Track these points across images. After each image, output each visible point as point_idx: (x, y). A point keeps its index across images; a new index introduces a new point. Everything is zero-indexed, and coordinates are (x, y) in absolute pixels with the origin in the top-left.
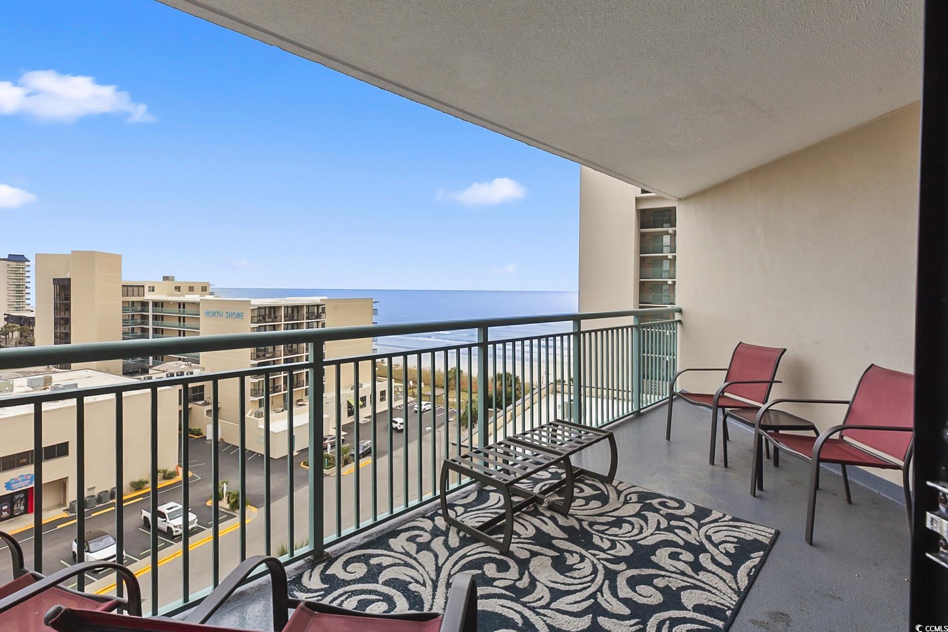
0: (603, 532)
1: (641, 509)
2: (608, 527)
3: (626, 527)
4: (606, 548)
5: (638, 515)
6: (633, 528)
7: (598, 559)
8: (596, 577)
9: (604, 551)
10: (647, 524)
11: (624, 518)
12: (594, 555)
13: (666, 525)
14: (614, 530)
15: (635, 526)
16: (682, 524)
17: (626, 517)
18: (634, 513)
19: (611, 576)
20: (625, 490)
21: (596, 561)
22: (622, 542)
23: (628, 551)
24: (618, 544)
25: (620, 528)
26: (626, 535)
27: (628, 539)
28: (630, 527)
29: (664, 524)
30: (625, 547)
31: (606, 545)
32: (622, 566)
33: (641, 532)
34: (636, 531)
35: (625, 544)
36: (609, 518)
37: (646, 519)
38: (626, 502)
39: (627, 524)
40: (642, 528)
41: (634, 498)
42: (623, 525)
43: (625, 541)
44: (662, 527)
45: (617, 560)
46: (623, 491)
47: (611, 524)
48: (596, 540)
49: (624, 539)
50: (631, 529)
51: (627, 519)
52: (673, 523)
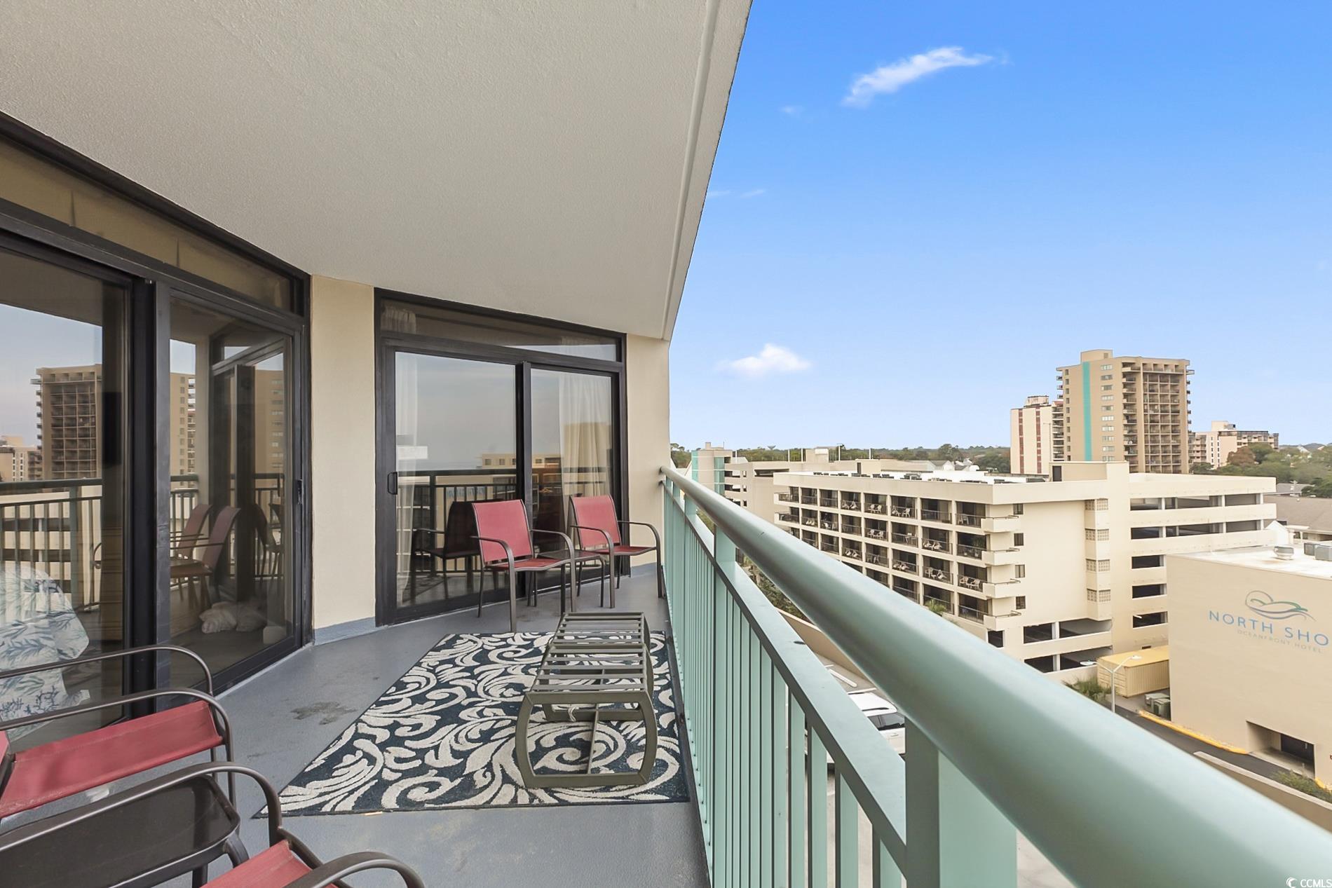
0: (498, 721)
1: (463, 765)
2: (495, 727)
3: (475, 735)
4: (486, 709)
5: (465, 755)
6: (466, 736)
7: (488, 700)
8: (484, 690)
9: (487, 707)
10: (451, 747)
11: (482, 743)
12: (493, 701)
13: (427, 756)
14: (486, 727)
15: (465, 739)
16: (404, 766)
17: (481, 746)
18: (471, 756)
19: (470, 693)
20: (500, 789)
21: (489, 698)
22: (473, 719)
23: (463, 715)
24: (477, 716)
25: (481, 732)
26: (472, 727)
27: (467, 724)
28: (471, 736)
29: (430, 758)
30: (469, 716)
31: (487, 712)
32: (465, 703)
33: (456, 736)
34: (462, 734)
35: (469, 719)
36: (500, 737)
37: (455, 754)
38: (489, 766)
39: (476, 738)
40: (457, 741)
41: (480, 780)
42: (479, 736)
43: (470, 721)
44: (432, 752)
45: (471, 705)
46: (502, 786)
47: (493, 731)
48: (500, 712)
49: (475, 722)
50: (468, 734)
51: (478, 744)
52: (418, 763)
